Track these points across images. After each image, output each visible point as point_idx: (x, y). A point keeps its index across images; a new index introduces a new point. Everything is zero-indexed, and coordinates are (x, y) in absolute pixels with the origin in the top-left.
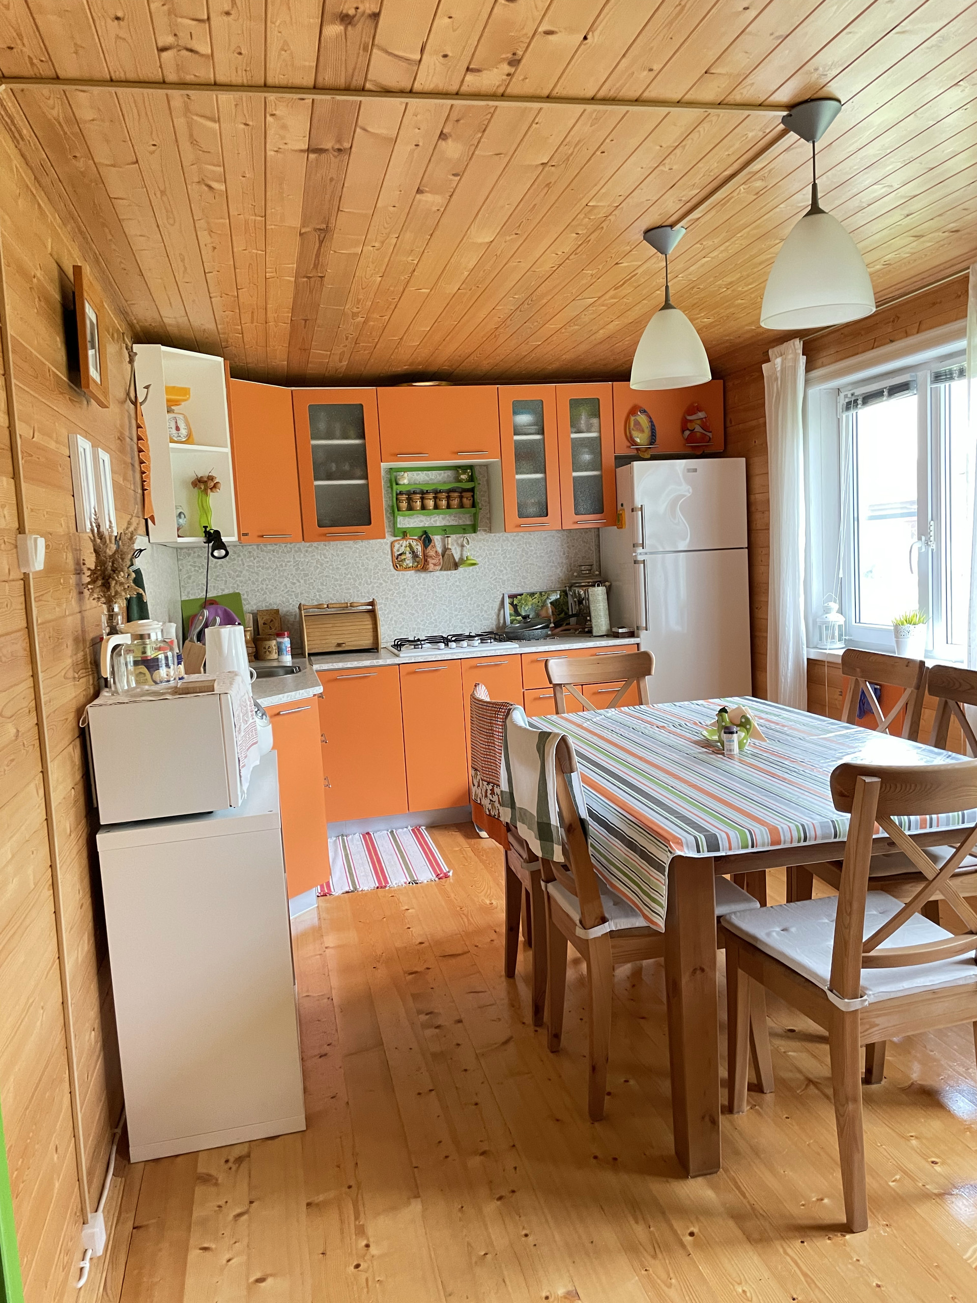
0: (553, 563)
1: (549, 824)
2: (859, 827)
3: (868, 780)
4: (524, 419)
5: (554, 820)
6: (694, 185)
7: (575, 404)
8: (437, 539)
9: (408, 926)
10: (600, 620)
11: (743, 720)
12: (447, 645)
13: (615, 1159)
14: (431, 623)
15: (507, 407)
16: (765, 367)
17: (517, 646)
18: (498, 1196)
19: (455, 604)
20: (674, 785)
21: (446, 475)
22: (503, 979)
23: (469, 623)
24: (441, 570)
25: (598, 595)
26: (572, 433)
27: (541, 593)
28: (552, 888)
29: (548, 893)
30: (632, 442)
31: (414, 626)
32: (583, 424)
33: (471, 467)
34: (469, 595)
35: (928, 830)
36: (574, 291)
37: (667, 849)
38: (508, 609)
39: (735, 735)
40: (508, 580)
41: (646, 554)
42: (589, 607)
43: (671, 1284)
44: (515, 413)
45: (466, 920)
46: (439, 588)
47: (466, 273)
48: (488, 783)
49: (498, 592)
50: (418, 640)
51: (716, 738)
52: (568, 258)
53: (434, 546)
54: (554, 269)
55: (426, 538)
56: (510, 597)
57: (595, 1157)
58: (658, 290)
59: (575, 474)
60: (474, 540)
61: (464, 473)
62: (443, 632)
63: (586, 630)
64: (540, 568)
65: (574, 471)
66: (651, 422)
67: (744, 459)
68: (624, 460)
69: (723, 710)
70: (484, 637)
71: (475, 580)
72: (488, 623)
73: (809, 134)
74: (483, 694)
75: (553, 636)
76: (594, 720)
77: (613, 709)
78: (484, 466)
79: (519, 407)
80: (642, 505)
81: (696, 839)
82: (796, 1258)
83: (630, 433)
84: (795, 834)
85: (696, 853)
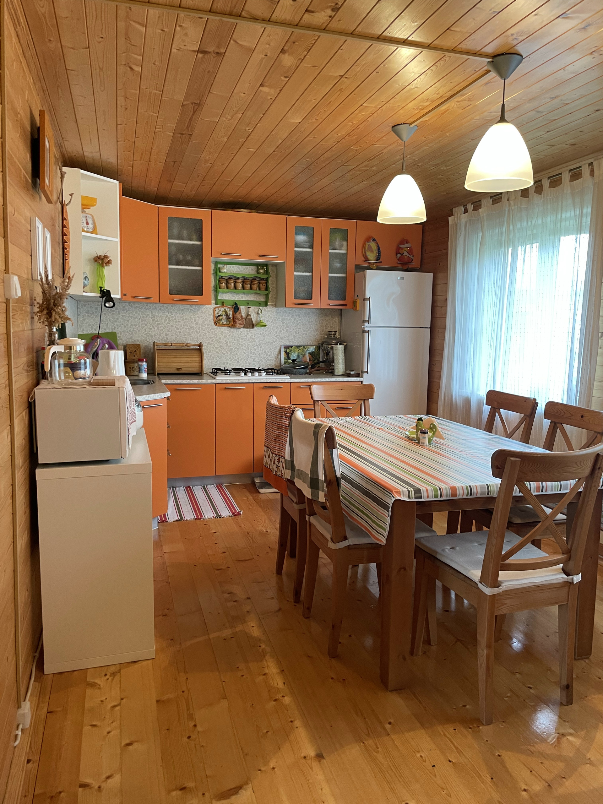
0: (313, 329)
1: (317, 479)
2: (506, 488)
3: (513, 459)
4: (301, 238)
5: (321, 477)
6: (428, 99)
7: (334, 231)
8: (243, 309)
9: (216, 542)
10: (340, 366)
11: (432, 426)
12: (245, 374)
13: (344, 680)
14: (235, 360)
15: (292, 230)
16: (450, 218)
17: (289, 377)
18: (274, 699)
19: (251, 349)
20: (391, 460)
21: (250, 269)
22: (275, 575)
23: (259, 362)
24: (243, 328)
25: (339, 350)
26: (330, 249)
27: (304, 347)
28: (312, 520)
29: (310, 522)
30: (366, 258)
31: (225, 361)
32: (337, 244)
33: (266, 265)
34: (259, 345)
35: (540, 493)
36: (343, 160)
37: (391, 496)
38: (283, 355)
39: (426, 434)
40: (285, 337)
41: (370, 327)
42: (333, 358)
43: (378, 751)
44: (296, 234)
45: (251, 540)
46: (242, 339)
47: (280, 141)
48: (276, 455)
49: (278, 344)
50: (227, 370)
51: (414, 436)
52: (344, 138)
53: (240, 313)
54: (335, 144)
55: (236, 308)
56: (284, 348)
57: (332, 678)
58: (393, 164)
59: (330, 275)
60: (265, 311)
61: (263, 268)
62: (243, 366)
63: (330, 371)
64: (304, 331)
65: (330, 273)
66: (378, 247)
67: (432, 274)
68: (362, 269)
69: (421, 420)
70: (268, 371)
71: (264, 336)
72: (271, 363)
73: (503, 74)
74: (274, 401)
75: (310, 373)
77: (350, 417)
78: (275, 265)
79: (299, 230)
80: (370, 297)
81: (409, 491)
82: (451, 738)
83: (365, 252)
84: (465, 491)
85: (408, 499)
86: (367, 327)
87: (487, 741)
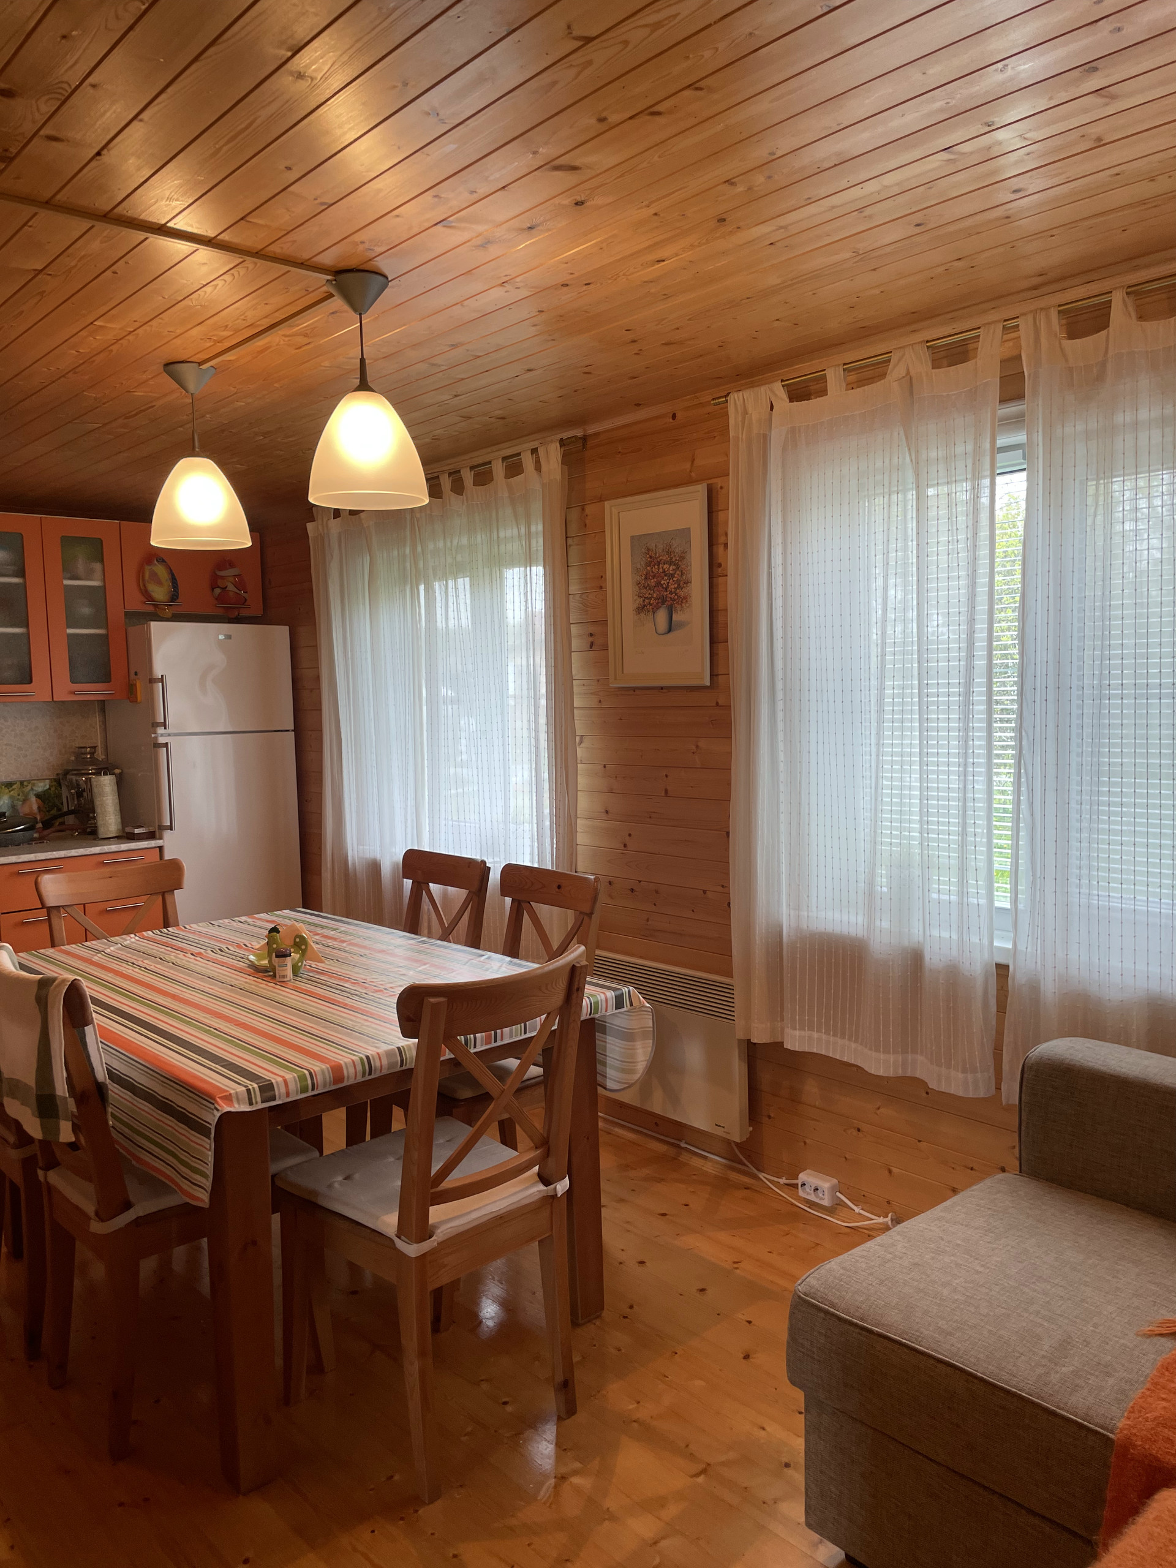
0: (40, 743)
1: (52, 1095)
2: (427, 1052)
3: (432, 1000)
5: (61, 1088)
6: (227, 326)
7: (68, 542)
10: (109, 818)
11: (298, 940)
16: (310, 526)
20: (217, 1026)
26: (66, 579)
27: (22, 783)
28: (54, 1178)
29: (48, 1183)
30: (148, 596)
32: (80, 566)
36: (70, 413)
37: (212, 1107)
39: (288, 958)
41: (169, 735)
42: (92, 802)
51: (265, 962)
52: (63, 376)
54: (44, 385)
58: (180, 427)
59: (70, 631)
63: (89, 830)
64: (20, 749)
65: (69, 627)
66: (172, 574)
67: (287, 627)
68: (140, 619)
69: (274, 930)
73: (358, 304)
75: (41, 840)
76: (108, 951)
77: (132, 936)
80: (162, 676)
81: (248, 1091)
83: (144, 585)
84: (359, 1068)
85: (248, 1106)
86: (162, 735)
87: (432, 1534)
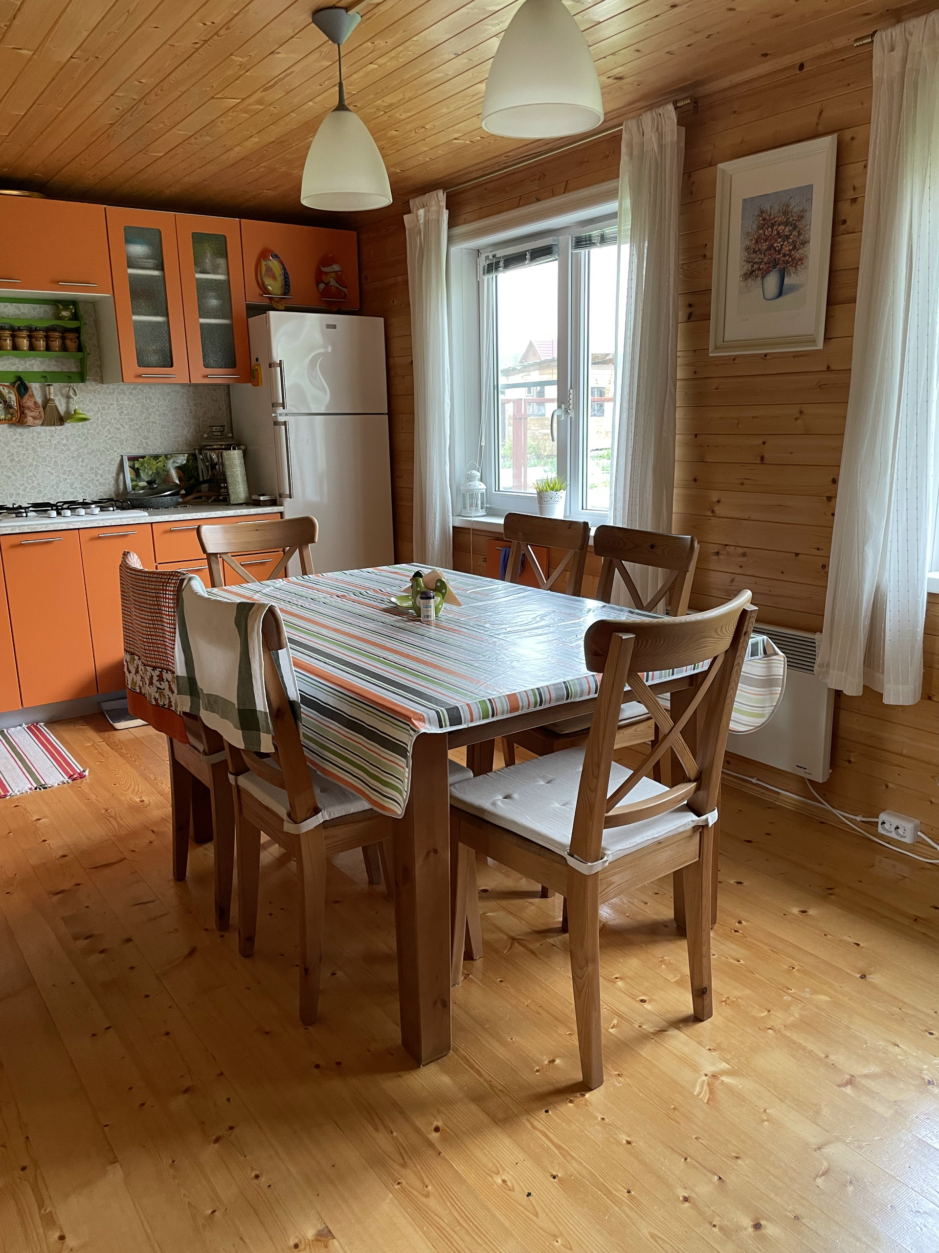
0: (179, 421)
1: (255, 711)
2: (613, 687)
3: (620, 636)
4: (138, 250)
5: (261, 704)
7: (198, 239)
8: (35, 388)
9: (44, 838)
10: (239, 487)
11: (439, 584)
12: (59, 514)
13: (339, 1064)
14: (33, 488)
15: (117, 235)
16: (406, 217)
17: (147, 514)
18: (214, 1137)
19: (63, 466)
20: (385, 656)
21: (42, 310)
22: (172, 884)
23: (82, 488)
24: (42, 425)
25: (235, 457)
26: (197, 272)
27: (166, 456)
28: (243, 781)
29: (238, 786)
30: (265, 290)
31: (12, 491)
32: (208, 262)
33: (74, 303)
34: (79, 456)
36: (215, 85)
37: (408, 728)
38: (128, 474)
39: (432, 600)
40: (127, 440)
41: (286, 415)
42: (224, 474)
43: (428, 1192)
44: (128, 241)
45: (114, 823)
46: (42, 447)
48: (154, 668)
49: (116, 454)
50: (20, 507)
51: (408, 604)
52: (217, 33)
53: (32, 396)
54: (197, 46)
55: (21, 385)
56: (130, 459)
57: (317, 1066)
59: (202, 321)
60: (82, 391)
61: (66, 309)
62: (50, 499)
63: (221, 498)
64: (163, 427)
65: (200, 317)
66: (285, 269)
67: (383, 319)
68: (258, 310)
69: (418, 575)
70: (104, 504)
71: (87, 438)
72: (105, 489)
74: (135, 562)
75: (185, 503)
76: (264, 591)
77: (281, 580)
78: (91, 303)
79: (132, 235)
80: (280, 361)
81: (437, 712)
82: (545, 1130)
83: (262, 279)
84: (532, 699)
85: (439, 729)
86: (280, 415)
87: (603, 1119)
